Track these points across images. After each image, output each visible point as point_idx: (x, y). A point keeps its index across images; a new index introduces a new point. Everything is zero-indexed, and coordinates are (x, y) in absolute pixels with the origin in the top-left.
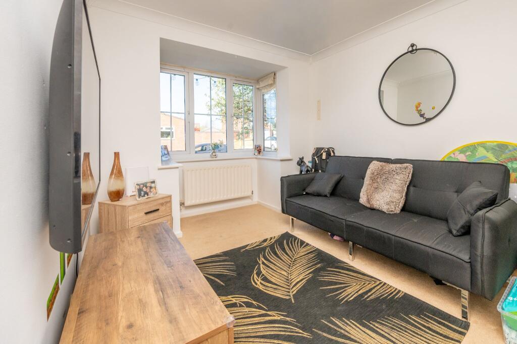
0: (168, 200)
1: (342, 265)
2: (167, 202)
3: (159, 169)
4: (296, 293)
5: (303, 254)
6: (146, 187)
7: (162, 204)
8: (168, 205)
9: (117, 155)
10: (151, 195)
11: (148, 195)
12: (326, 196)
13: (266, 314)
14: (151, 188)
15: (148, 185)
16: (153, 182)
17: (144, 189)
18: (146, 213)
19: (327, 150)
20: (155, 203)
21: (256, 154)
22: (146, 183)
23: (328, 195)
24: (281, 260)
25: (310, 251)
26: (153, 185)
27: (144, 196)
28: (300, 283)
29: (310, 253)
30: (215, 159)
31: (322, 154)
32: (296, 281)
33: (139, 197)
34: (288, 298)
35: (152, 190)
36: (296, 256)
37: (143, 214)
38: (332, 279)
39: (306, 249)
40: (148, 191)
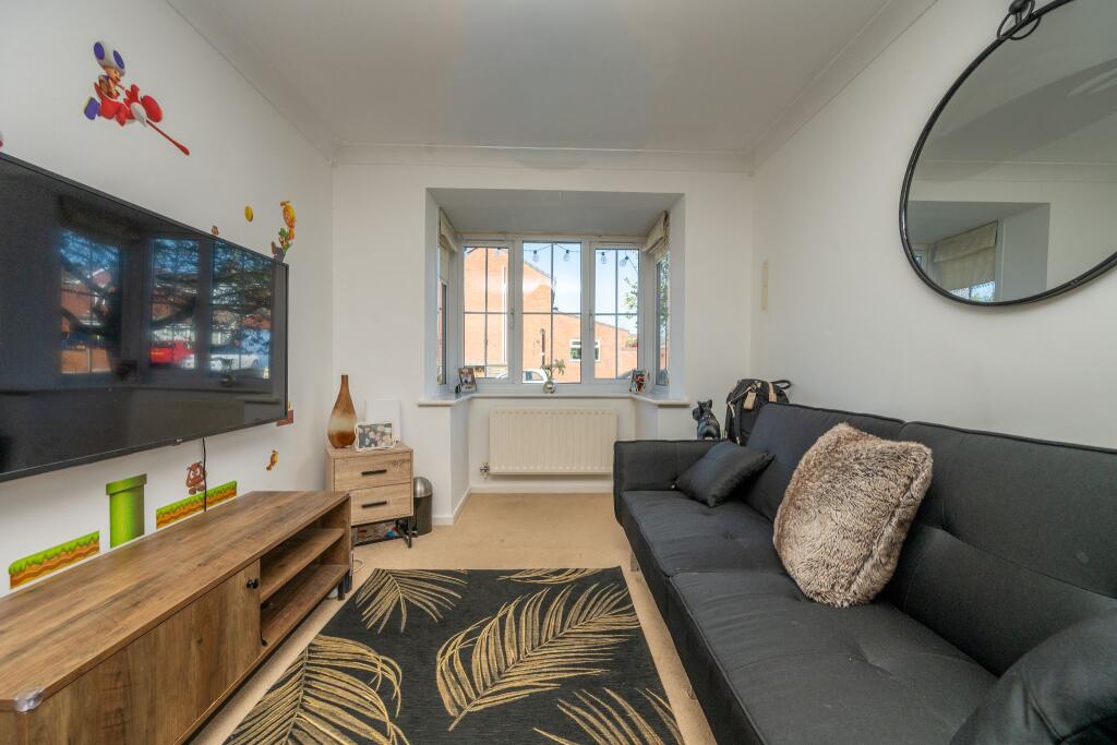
0: (407, 457)
1: (649, 695)
2: (403, 461)
3: (421, 406)
4: (481, 711)
5: (597, 629)
6: (376, 432)
7: (395, 463)
8: (406, 466)
9: (345, 379)
10: (382, 445)
11: (376, 445)
12: (705, 502)
13: (384, 724)
14: (383, 434)
15: (379, 429)
16: (389, 425)
17: (372, 435)
18: (364, 474)
19: (759, 385)
20: (382, 459)
21: (634, 389)
22: (376, 425)
23: (711, 501)
24: (541, 623)
25: (618, 628)
26: (387, 430)
27: (370, 446)
28: (514, 694)
29: (613, 632)
30: (549, 395)
31: (746, 395)
32: (511, 685)
33: (360, 447)
34: (452, 711)
35: (384, 438)
36: (577, 628)
37: (359, 473)
38: (585, 720)
39: (616, 620)
40: (377, 438)
